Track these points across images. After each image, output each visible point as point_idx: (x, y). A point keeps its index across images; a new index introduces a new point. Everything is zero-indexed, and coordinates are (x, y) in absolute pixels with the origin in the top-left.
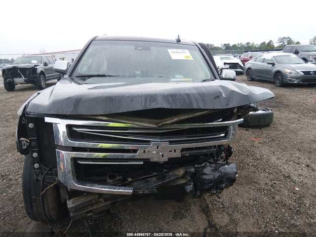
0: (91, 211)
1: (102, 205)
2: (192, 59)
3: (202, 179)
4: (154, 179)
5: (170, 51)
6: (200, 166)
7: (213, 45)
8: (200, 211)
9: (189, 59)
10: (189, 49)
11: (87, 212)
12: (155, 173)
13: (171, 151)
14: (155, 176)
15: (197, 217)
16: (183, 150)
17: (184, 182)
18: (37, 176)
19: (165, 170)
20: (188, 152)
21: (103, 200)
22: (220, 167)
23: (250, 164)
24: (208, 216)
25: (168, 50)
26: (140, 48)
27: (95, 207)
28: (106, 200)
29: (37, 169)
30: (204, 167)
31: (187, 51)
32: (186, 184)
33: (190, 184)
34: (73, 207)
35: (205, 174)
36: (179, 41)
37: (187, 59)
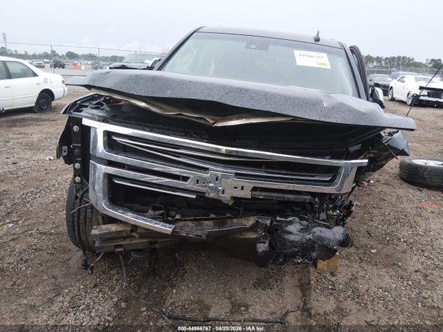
0: (121, 246)
1: (136, 241)
2: (329, 67)
3: (284, 239)
4: (210, 223)
5: (297, 53)
6: (284, 219)
7: (413, 59)
8: (297, 286)
9: (324, 67)
10: (328, 53)
11: (116, 246)
12: (212, 216)
13: (236, 188)
14: (212, 219)
15: (287, 292)
16: (255, 189)
17: (254, 236)
18: (76, 192)
19: (228, 215)
20: (263, 194)
21: (137, 236)
22: (315, 227)
23: (402, 240)
24: (304, 295)
25: (295, 51)
26: (253, 46)
27: (127, 242)
28: (142, 236)
29: (78, 183)
30: (291, 223)
31: (325, 55)
32: (257, 240)
33: (265, 243)
34: (98, 235)
35: (290, 233)
36: (317, 40)
37: (322, 66)
